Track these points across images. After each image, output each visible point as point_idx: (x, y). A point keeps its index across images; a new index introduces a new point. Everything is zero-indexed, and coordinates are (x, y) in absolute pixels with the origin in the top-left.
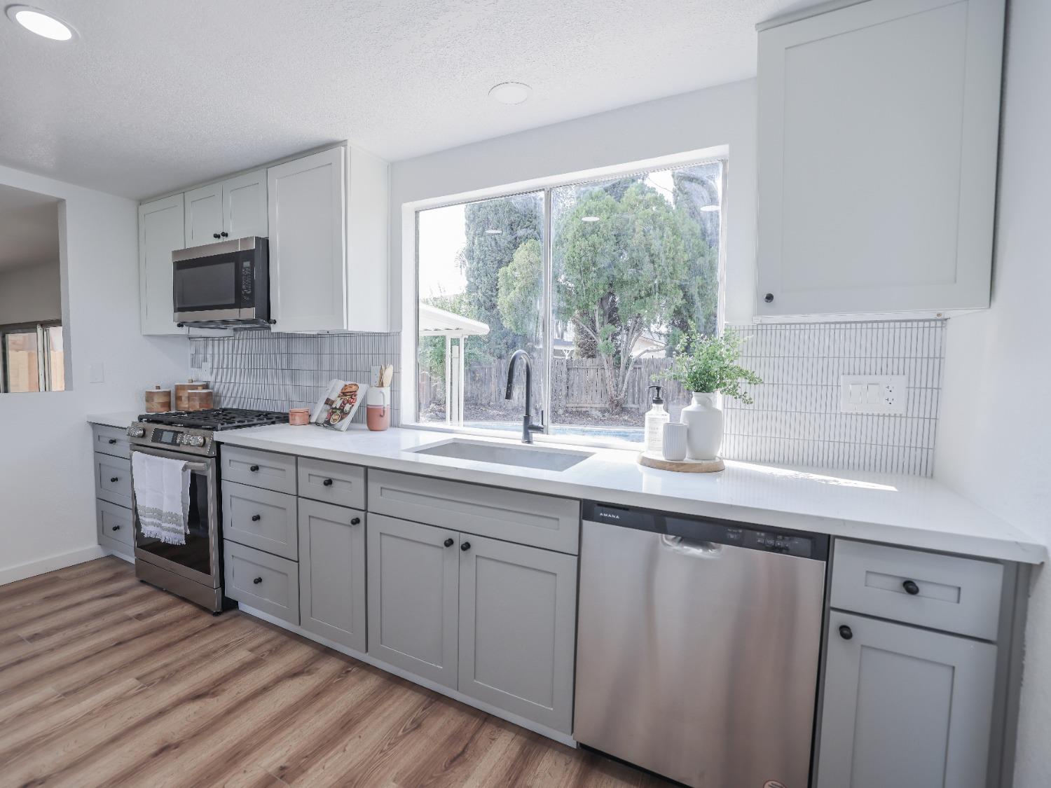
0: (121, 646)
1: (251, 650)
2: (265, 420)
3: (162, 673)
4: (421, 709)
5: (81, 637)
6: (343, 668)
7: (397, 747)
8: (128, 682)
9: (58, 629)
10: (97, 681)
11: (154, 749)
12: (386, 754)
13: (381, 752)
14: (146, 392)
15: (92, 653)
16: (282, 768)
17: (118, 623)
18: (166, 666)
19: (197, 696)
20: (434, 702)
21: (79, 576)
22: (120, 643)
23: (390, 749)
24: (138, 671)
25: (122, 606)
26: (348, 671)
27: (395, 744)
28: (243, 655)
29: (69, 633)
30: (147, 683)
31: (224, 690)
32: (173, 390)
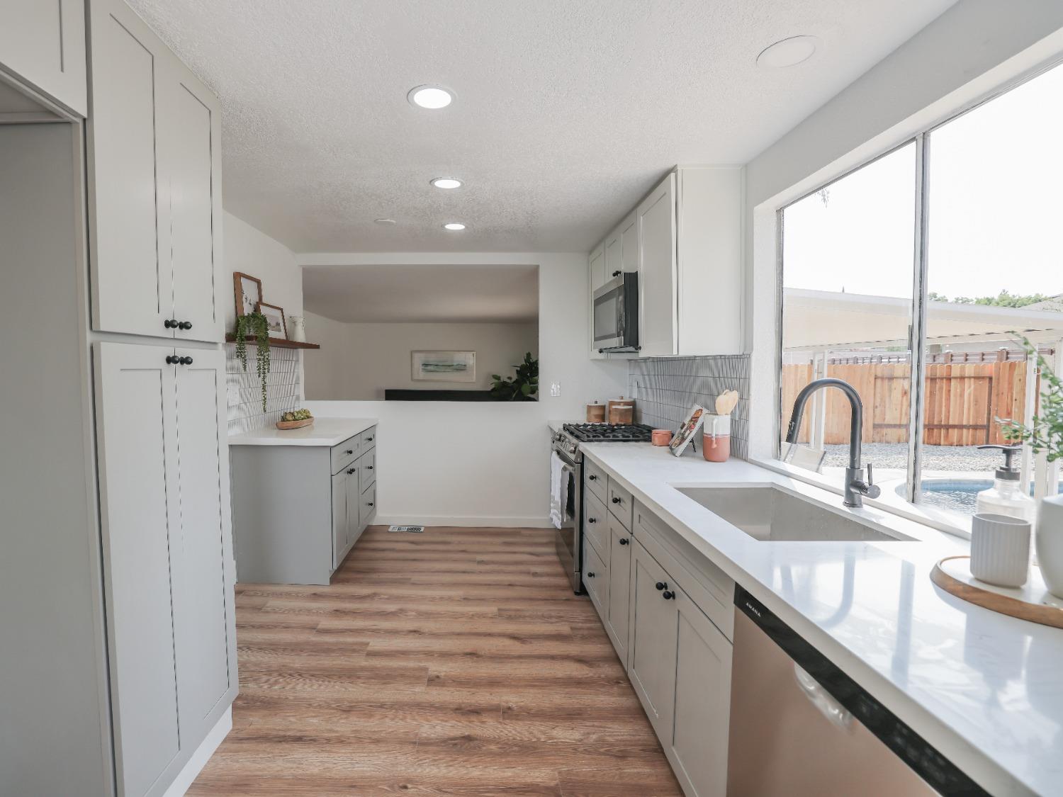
0: (511, 587)
1: (572, 628)
2: (602, 438)
3: (513, 613)
4: (640, 748)
5: (499, 572)
6: (617, 678)
7: (587, 756)
8: (492, 609)
9: (493, 563)
10: (481, 600)
11: (468, 651)
12: (574, 754)
13: (575, 749)
14: (588, 406)
15: (494, 583)
16: (509, 708)
17: (521, 573)
18: (518, 610)
19: (514, 637)
20: (658, 752)
21: (530, 536)
22: (510, 585)
23: (581, 752)
24: (503, 606)
25: (533, 563)
26: (620, 683)
27: (589, 753)
28: (564, 629)
29: (496, 567)
30: (502, 615)
31: (531, 643)
32: (607, 405)
